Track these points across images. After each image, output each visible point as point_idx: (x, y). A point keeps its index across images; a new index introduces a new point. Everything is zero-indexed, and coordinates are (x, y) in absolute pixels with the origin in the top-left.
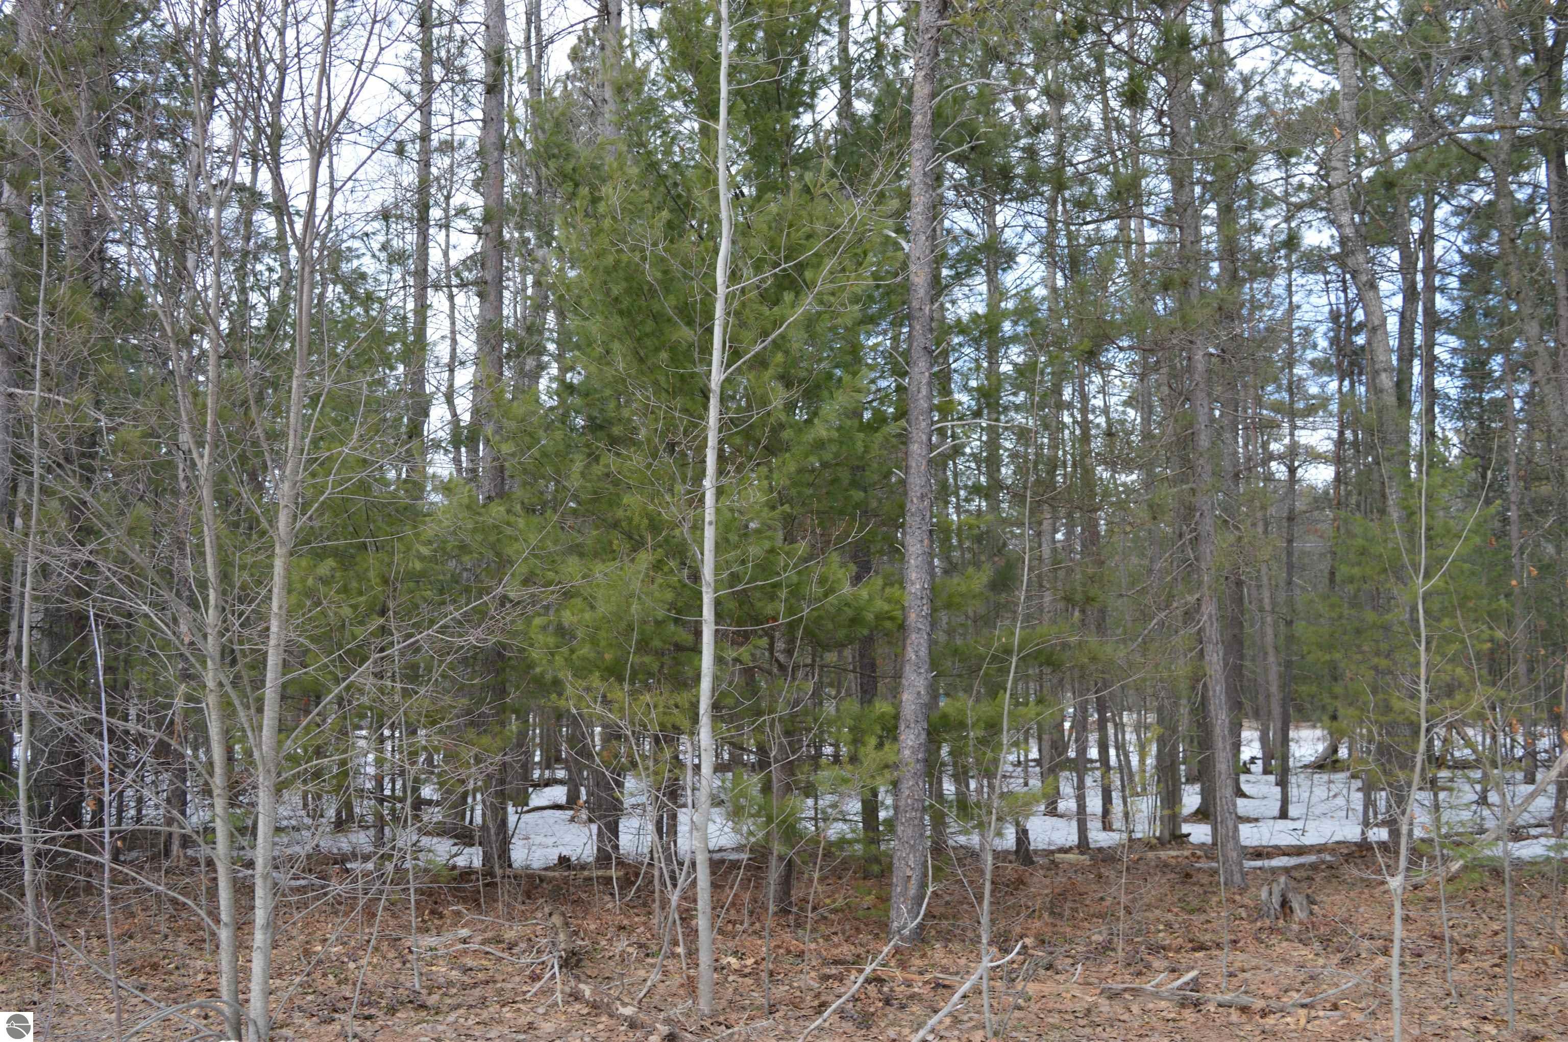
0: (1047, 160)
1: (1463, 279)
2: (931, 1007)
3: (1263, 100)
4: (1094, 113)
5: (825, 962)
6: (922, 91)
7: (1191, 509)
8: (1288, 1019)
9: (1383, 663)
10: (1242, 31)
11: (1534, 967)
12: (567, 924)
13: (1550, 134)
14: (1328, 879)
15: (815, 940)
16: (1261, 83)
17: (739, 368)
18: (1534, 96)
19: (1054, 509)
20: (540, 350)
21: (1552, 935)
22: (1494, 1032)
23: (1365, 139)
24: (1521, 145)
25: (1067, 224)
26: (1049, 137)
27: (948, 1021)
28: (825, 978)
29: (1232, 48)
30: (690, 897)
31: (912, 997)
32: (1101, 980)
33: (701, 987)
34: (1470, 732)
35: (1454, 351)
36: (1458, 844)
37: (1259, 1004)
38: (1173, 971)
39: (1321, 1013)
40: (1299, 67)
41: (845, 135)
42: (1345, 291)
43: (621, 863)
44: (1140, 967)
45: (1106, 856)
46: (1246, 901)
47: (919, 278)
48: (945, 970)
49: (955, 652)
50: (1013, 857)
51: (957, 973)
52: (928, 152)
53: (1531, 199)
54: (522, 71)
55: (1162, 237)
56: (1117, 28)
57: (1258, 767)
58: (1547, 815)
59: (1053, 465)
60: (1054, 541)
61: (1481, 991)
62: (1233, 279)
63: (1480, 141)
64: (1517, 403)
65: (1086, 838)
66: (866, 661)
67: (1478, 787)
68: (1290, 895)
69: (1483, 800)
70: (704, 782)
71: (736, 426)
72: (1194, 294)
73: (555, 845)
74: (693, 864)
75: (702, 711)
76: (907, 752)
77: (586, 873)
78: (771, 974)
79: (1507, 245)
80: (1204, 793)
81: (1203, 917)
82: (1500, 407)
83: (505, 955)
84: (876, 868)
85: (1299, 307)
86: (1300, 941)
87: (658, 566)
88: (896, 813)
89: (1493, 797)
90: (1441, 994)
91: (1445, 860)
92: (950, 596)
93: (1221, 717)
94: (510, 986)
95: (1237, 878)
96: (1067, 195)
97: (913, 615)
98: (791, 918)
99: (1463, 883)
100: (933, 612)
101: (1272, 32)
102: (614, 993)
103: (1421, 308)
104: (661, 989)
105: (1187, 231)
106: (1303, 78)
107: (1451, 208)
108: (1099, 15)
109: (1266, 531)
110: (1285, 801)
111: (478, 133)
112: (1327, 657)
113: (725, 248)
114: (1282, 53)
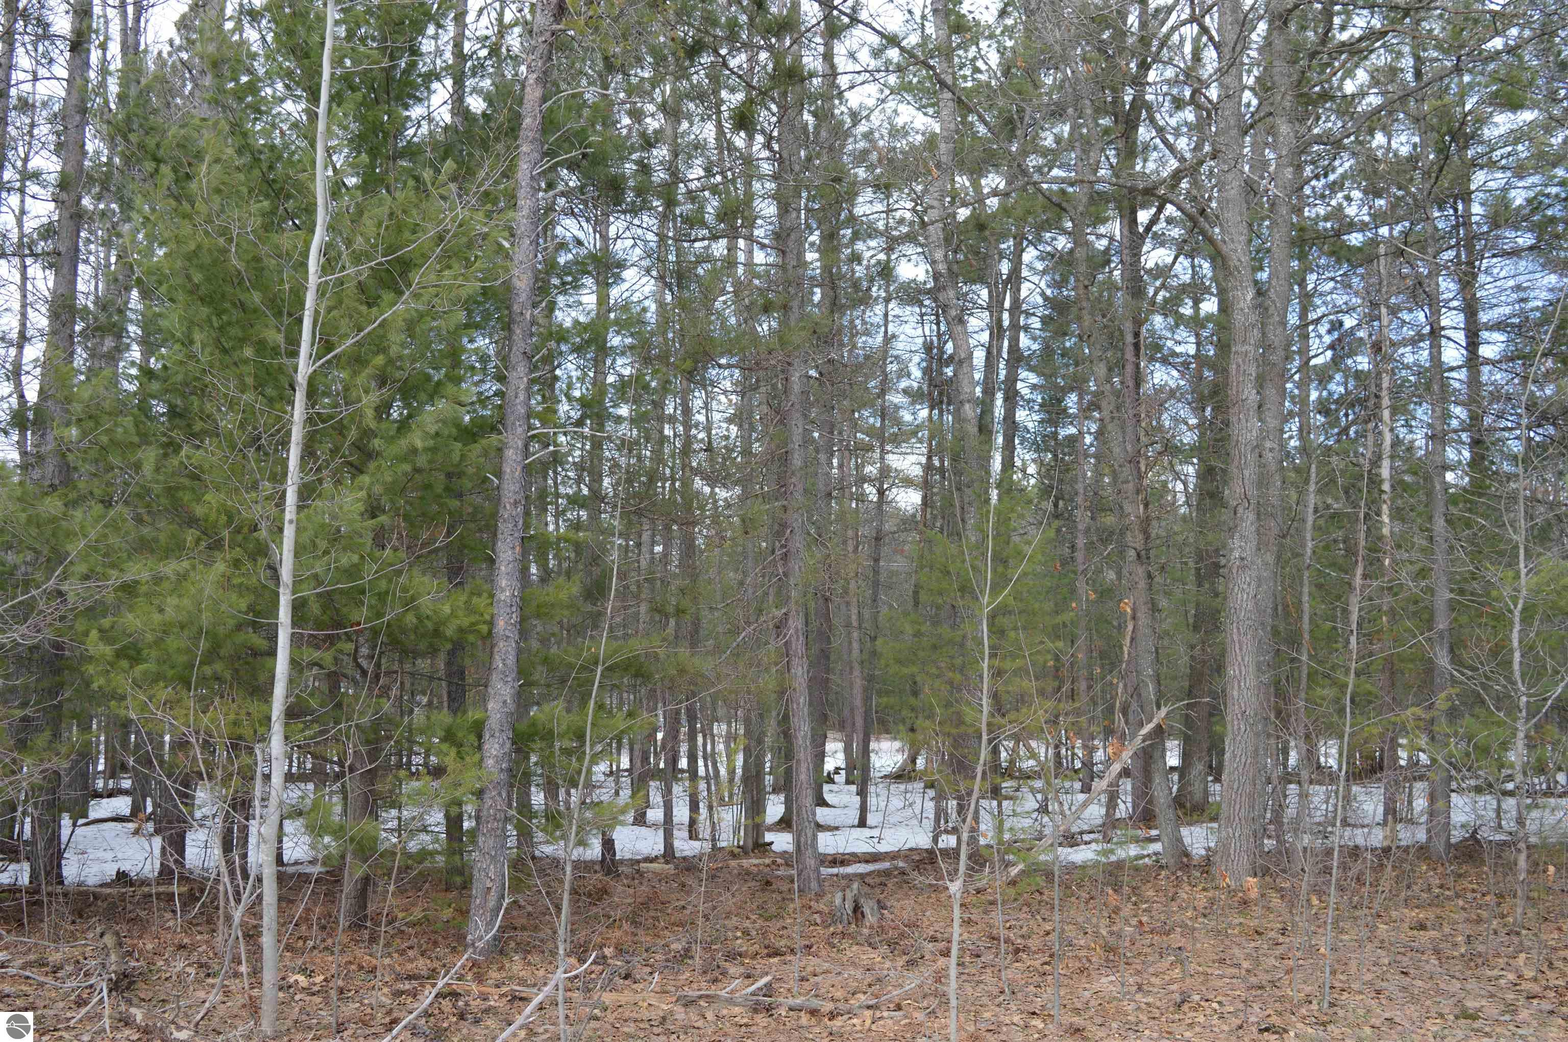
0: (660, 176)
1: (1045, 320)
2: (506, 1020)
3: (868, 136)
4: (708, 132)
5: (399, 978)
6: (533, 94)
7: (784, 525)
8: (855, 1021)
9: (957, 678)
10: (851, 67)
11: (1078, 964)
12: (120, 945)
13: (1125, 191)
14: (899, 885)
15: (390, 955)
16: (867, 118)
17: (328, 362)
18: (1112, 155)
19: (653, 521)
20: (119, 332)
21: (1097, 934)
22: (1041, 1026)
23: (962, 181)
24: (1098, 199)
25: (676, 240)
26: (661, 153)
27: (522, 1034)
28: (399, 993)
29: (843, 82)
30: (255, 913)
31: (487, 1011)
32: (677, 988)
33: (264, 1007)
34: (1033, 744)
35: (1034, 387)
36: (1018, 850)
37: (828, 1006)
38: (748, 977)
39: (885, 1014)
40: (902, 108)
41: (454, 132)
42: (938, 324)
43: (183, 879)
44: (716, 974)
45: (689, 865)
46: (821, 907)
47: (522, 283)
48: (522, 982)
49: (546, 661)
50: (597, 867)
51: (535, 985)
52: (536, 155)
53: (1107, 249)
55: (771, 260)
56: (735, 51)
57: (840, 778)
58: (1099, 821)
59: (653, 477)
60: (652, 552)
61: (1031, 988)
62: (834, 305)
63: (1063, 192)
64: (1088, 439)
65: (672, 847)
66: (455, 668)
67: (1039, 796)
68: (862, 901)
69: (1043, 809)
70: (273, 793)
71: (323, 422)
72: (794, 316)
73: (115, 860)
74: (259, 880)
75: (274, 719)
76: (490, 762)
77: (146, 889)
78: (341, 991)
79: (1081, 291)
80: (788, 803)
81: (779, 924)
82: (1073, 441)
83: (49, 980)
84: (458, 880)
85: (894, 336)
86: (870, 944)
87: (235, 564)
88: (478, 823)
89: (1053, 806)
90: (995, 991)
91: (1008, 864)
92: (540, 606)
93: (803, 728)
94: (52, 1012)
95: (814, 885)
96: (678, 212)
97: (501, 624)
98: (366, 934)
99: (1022, 886)
100: (523, 620)
101: (878, 71)
102: (169, 1016)
103: (1006, 343)
104: (222, 1010)
105: (789, 256)
106: (908, 119)
107: (1036, 253)
108: (715, 37)
109: (856, 549)
110: (863, 809)
111: (62, 93)
112: (906, 671)
113: (319, 236)
114: (887, 92)
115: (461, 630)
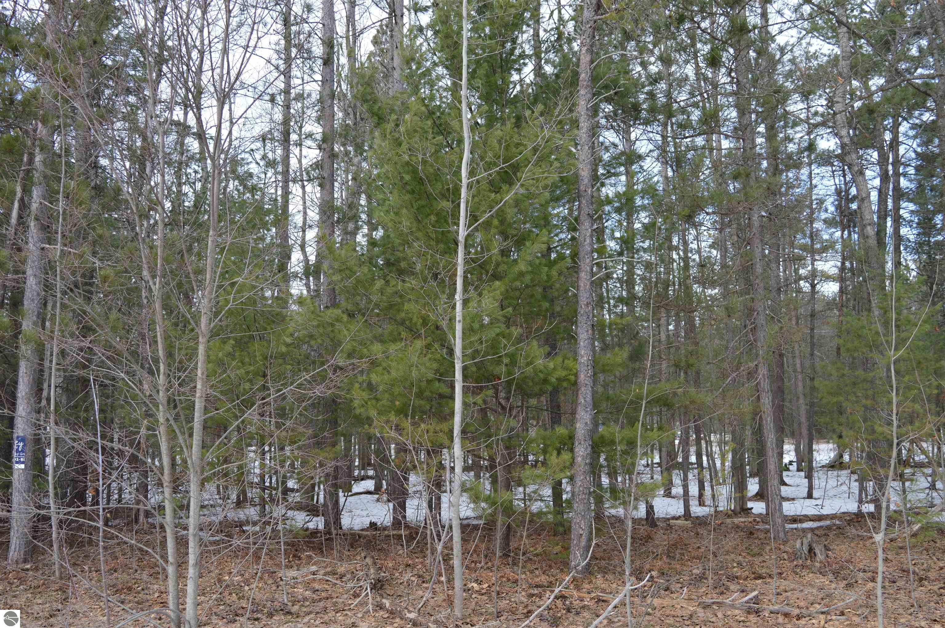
0: (662, 99)
1: (917, 168)
2: (595, 613)
3: (793, 61)
4: (690, 70)
5: (531, 586)
6: (585, 59)
7: (751, 310)
8: (814, 621)
9: (870, 403)
10: (780, 19)
12: (375, 563)
14: (837, 536)
15: (524, 573)
16: (791, 51)
17: (475, 228)
19: (668, 311)
20: (355, 218)
23: (855, 83)
25: (674, 138)
26: (663, 86)
27: (605, 622)
28: (531, 596)
29: (774, 30)
30: (449, 547)
31: (583, 607)
32: (698, 597)
33: (456, 601)
34: (924, 445)
35: (912, 212)
36: (918, 514)
37: (796, 612)
38: (743, 591)
39: (834, 617)
40: (814, 41)
41: (538, 87)
42: (844, 176)
43: (407, 527)
44: (722, 589)
45: (701, 522)
46: (788, 549)
47: (585, 173)
48: (603, 591)
49: (608, 398)
50: (644, 523)
51: (611, 593)
52: (589, 96)
55: (732, 145)
56: (704, 18)
57: (794, 467)
59: (667, 284)
60: (668, 330)
61: (932, 604)
62: (776, 171)
63: (927, 84)
65: (689, 511)
66: (554, 404)
67: (930, 479)
68: (814, 545)
69: (933, 487)
70: (456, 477)
71: (474, 263)
72: (752, 180)
73: (368, 516)
74: (451, 527)
75: (455, 435)
76: (579, 459)
77: (386, 532)
78: (498, 593)
80: (761, 483)
81: (761, 559)
82: (941, 246)
83: (338, 582)
84: (561, 529)
85: (816, 186)
86: (821, 573)
87: (428, 347)
88: (573, 496)
89: (939, 485)
90: (907, 605)
91: (910, 523)
92: (605, 365)
93: (770, 437)
94: (341, 600)
95: (782, 535)
96: (674, 121)
97: (582, 376)
98: (510, 559)
99: (921, 537)
100: (595, 374)
101: (797, 20)
102: (404, 605)
103: (891, 186)
104: (432, 602)
105: (747, 141)
106: (817, 48)
107: (909, 125)
108: (692, 11)
109: (797, 323)
110: (811, 488)
111: (319, 88)
112: (835, 400)
113: (466, 156)
114: (804, 32)
115: (559, 379)
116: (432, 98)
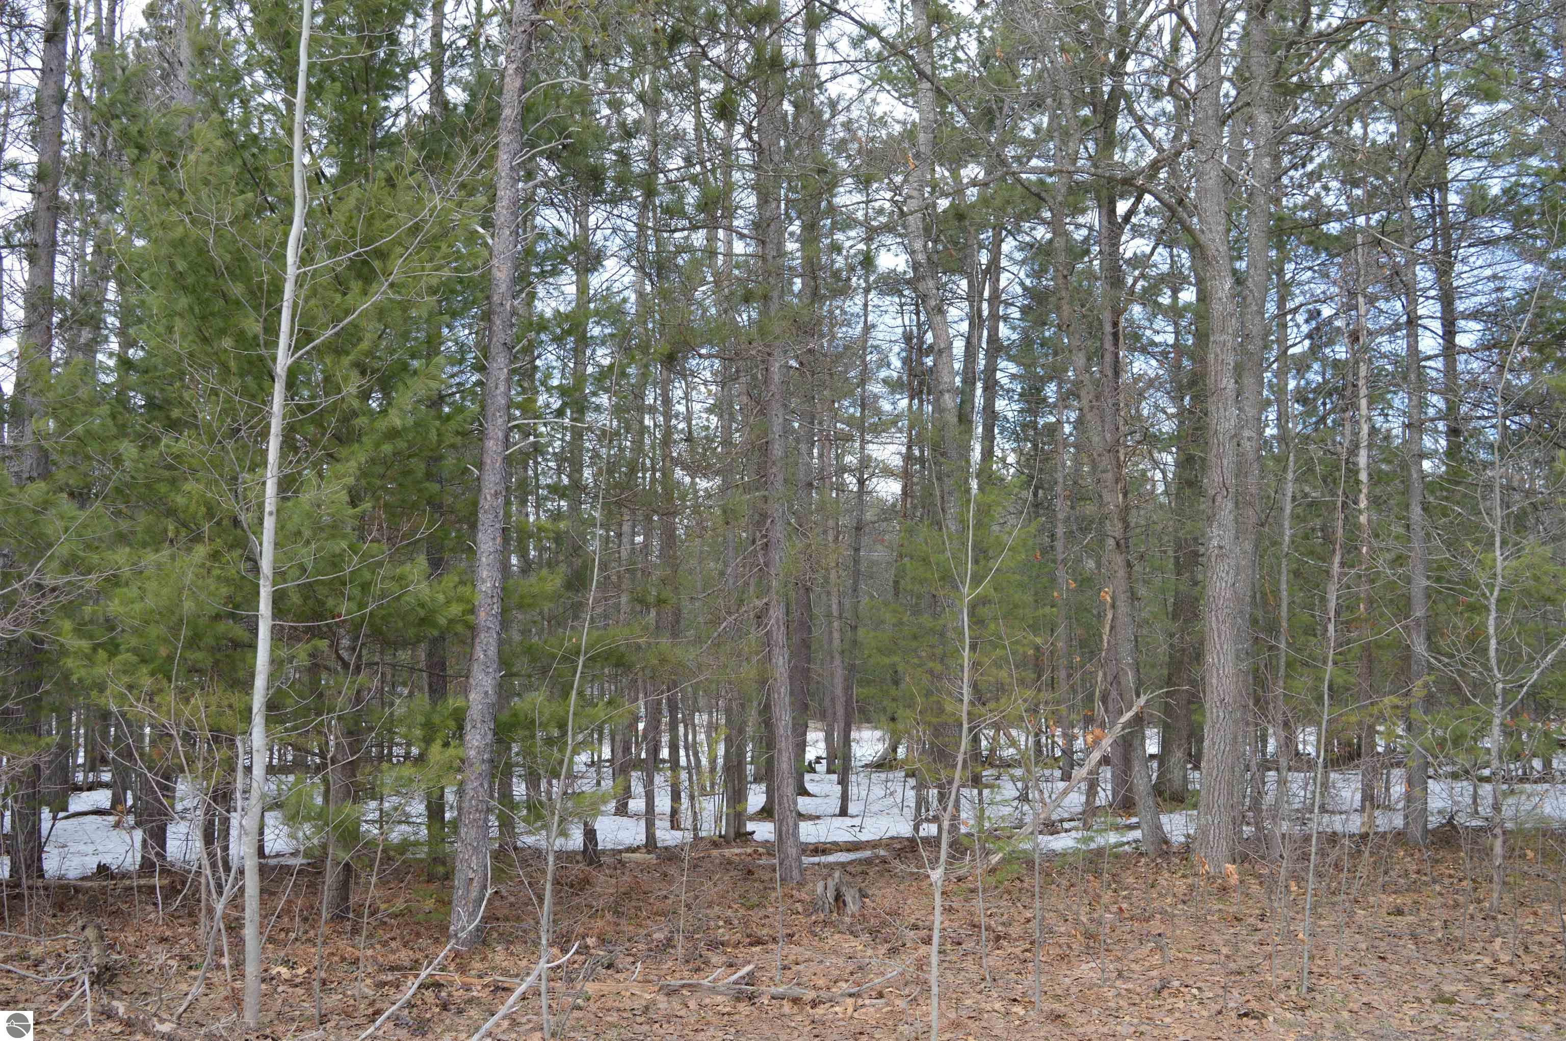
0: (639, 166)
1: (1024, 310)
2: (489, 1010)
3: (847, 125)
4: (687, 122)
5: (382, 969)
6: (512, 84)
7: (764, 515)
8: (837, 1009)
9: (938, 667)
10: (832, 57)
11: (1058, 951)
12: (102, 938)
13: (1103, 181)
14: (881, 874)
15: (372, 946)
16: (848, 108)
17: (307, 353)
18: (1091, 145)
19: (633, 511)
20: (95, 322)
21: (1077, 921)
22: (1022, 1013)
23: (941, 172)
24: (1077, 191)
25: (656, 230)
26: (641, 143)
27: (506, 1024)
28: (381, 985)
29: (824, 72)
30: (237, 902)
31: (470, 1001)
32: (660, 978)
33: (247, 999)
34: (1014, 732)
35: (1013, 377)
36: (998, 838)
37: (810, 995)
38: (731, 966)
39: (867, 1002)
40: (883, 97)
41: (433, 121)
42: (918, 314)
43: (165, 872)
44: (698, 963)
45: (670, 855)
46: (804, 896)
47: (502, 274)
48: (505, 972)
50: (579, 858)
51: (517, 976)
52: (516, 146)
53: (1086, 239)
54: (90, 21)
55: (750, 250)
56: (714, 41)
57: (822, 768)
58: (1080, 809)
60: (633, 543)
61: (1012, 975)
62: (814, 295)
63: (1041, 182)
64: (1067, 429)
65: (654, 834)
66: (436, 659)
67: (1019, 784)
68: (844, 889)
69: (1024, 798)
70: (255, 785)
71: (303, 413)
72: (774, 307)
73: (96, 853)
74: (241, 872)
75: (255, 711)
76: (472, 753)
77: (128, 882)
78: (324, 983)
79: (1061, 281)
80: (770, 793)
81: (761, 913)
82: (1053, 430)
83: (31, 973)
84: (441, 870)
85: (874, 326)
86: (852, 933)
87: (215, 556)
88: (459, 814)
89: (1033, 794)
90: (976, 978)
92: (522, 597)
93: (784, 719)
95: (796, 874)
96: (658, 202)
97: (482, 614)
98: (348, 926)
99: (1002, 873)
100: (504, 611)
101: (859, 62)
102: (151, 1009)
103: (985, 333)
104: (204, 1002)
105: (769, 246)
106: (888, 109)
107: (1015, 243)
108: (696, 26)
109: (836, 538)
110: (845, 798)
111: (36, 83)
112: (887, 661)
113: (297, 227)
114: (869, 83)
115: (451, 620)
116: (245, 123)
